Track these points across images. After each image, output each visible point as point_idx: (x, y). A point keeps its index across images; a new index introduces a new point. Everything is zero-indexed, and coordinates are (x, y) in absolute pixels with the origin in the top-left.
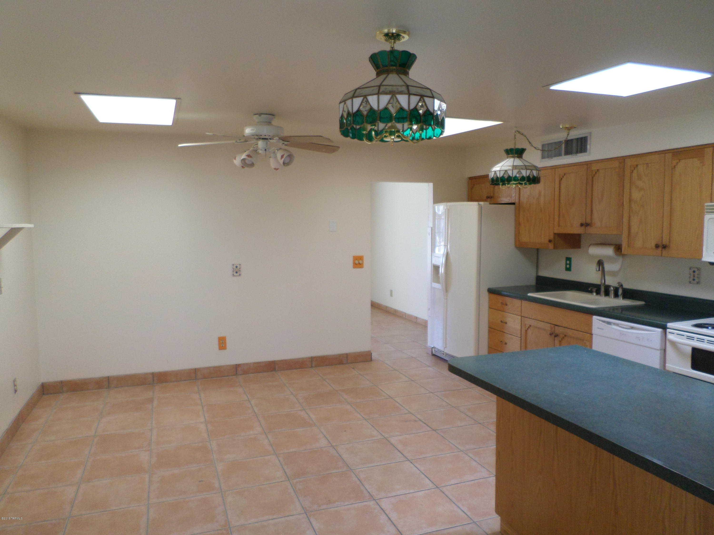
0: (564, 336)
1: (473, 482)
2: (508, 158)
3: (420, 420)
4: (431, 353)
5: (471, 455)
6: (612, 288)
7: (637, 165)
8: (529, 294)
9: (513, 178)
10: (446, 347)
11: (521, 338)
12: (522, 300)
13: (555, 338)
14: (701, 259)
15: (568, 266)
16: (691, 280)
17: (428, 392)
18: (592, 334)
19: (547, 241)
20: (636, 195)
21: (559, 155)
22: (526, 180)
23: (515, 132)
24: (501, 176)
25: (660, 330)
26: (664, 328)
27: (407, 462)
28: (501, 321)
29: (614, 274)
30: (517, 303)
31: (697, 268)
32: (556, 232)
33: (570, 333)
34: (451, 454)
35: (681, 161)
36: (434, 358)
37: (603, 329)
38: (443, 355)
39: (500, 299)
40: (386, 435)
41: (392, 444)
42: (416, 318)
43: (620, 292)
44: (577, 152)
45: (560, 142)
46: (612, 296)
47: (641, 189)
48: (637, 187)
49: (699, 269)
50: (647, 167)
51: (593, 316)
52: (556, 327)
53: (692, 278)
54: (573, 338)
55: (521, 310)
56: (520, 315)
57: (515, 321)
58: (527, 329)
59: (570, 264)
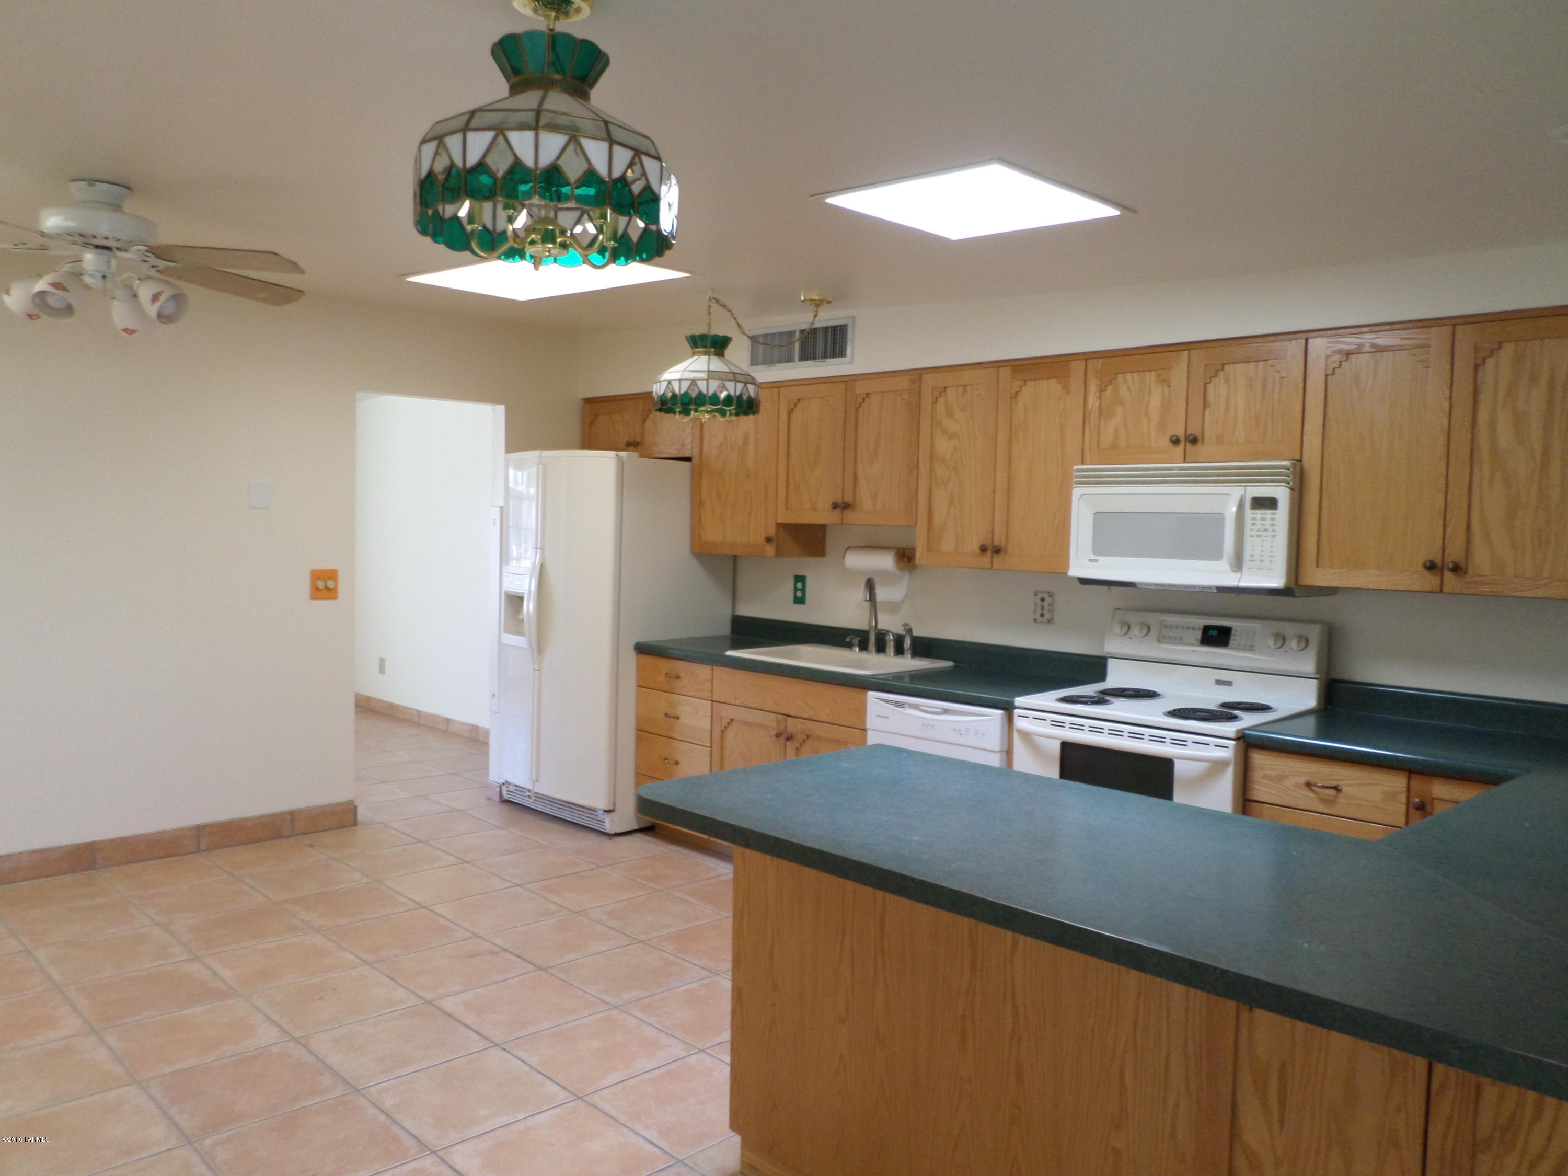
0: (805, 737)
1: (656, 1072)
2: (694, 354)
3: (505, 950)
4: (497, 798)
5: (639, 1014)
6: (891, 637)
7: (945, 388)
8: (730, 653)
9: (707, 398)
10: (537, 781)
11: (711, 747)
12: (713, 666)
13: (787, 742)
14: (1067, 574)
15: (799, 594)
16: (1038, 616)
17: (509, 885)
18: (865, 730)
19: (761, 540)
20: (944, 447)
21: (790, 360)
22: (735, 403)
23: (710, 300)
24: (682, 391)
25: (1000, 712)
26: (1008, 708)
27: (497, 1053)
28: (666, 714)
29: (893, 607)
30: (703, 672)
31: (1049, 593)
32: (781, 520)
33: (816, 728)
34: (592, 1017)
35: (1028, 382)
36: (505, 807)
37: (887, 718)
38: (528, 799)
39: (664, 665)
40: (430, 996)
41: (449, 1015)
42: (448, 721)
43: (907, 643)
44: (825, 357)
45: (792, 333)
46: (890, 652)
47: (952, 436)
48: (945, 431)
49: (1051, 595)
50: (965, 392)
51: (867, 692)
52: (788, 719)
53: (1040, 611)
54: (825, 740)
55: (710, 687)
56: (711, 699)
57: (697, 712)
58: (725, 727)
59: (803, 590)
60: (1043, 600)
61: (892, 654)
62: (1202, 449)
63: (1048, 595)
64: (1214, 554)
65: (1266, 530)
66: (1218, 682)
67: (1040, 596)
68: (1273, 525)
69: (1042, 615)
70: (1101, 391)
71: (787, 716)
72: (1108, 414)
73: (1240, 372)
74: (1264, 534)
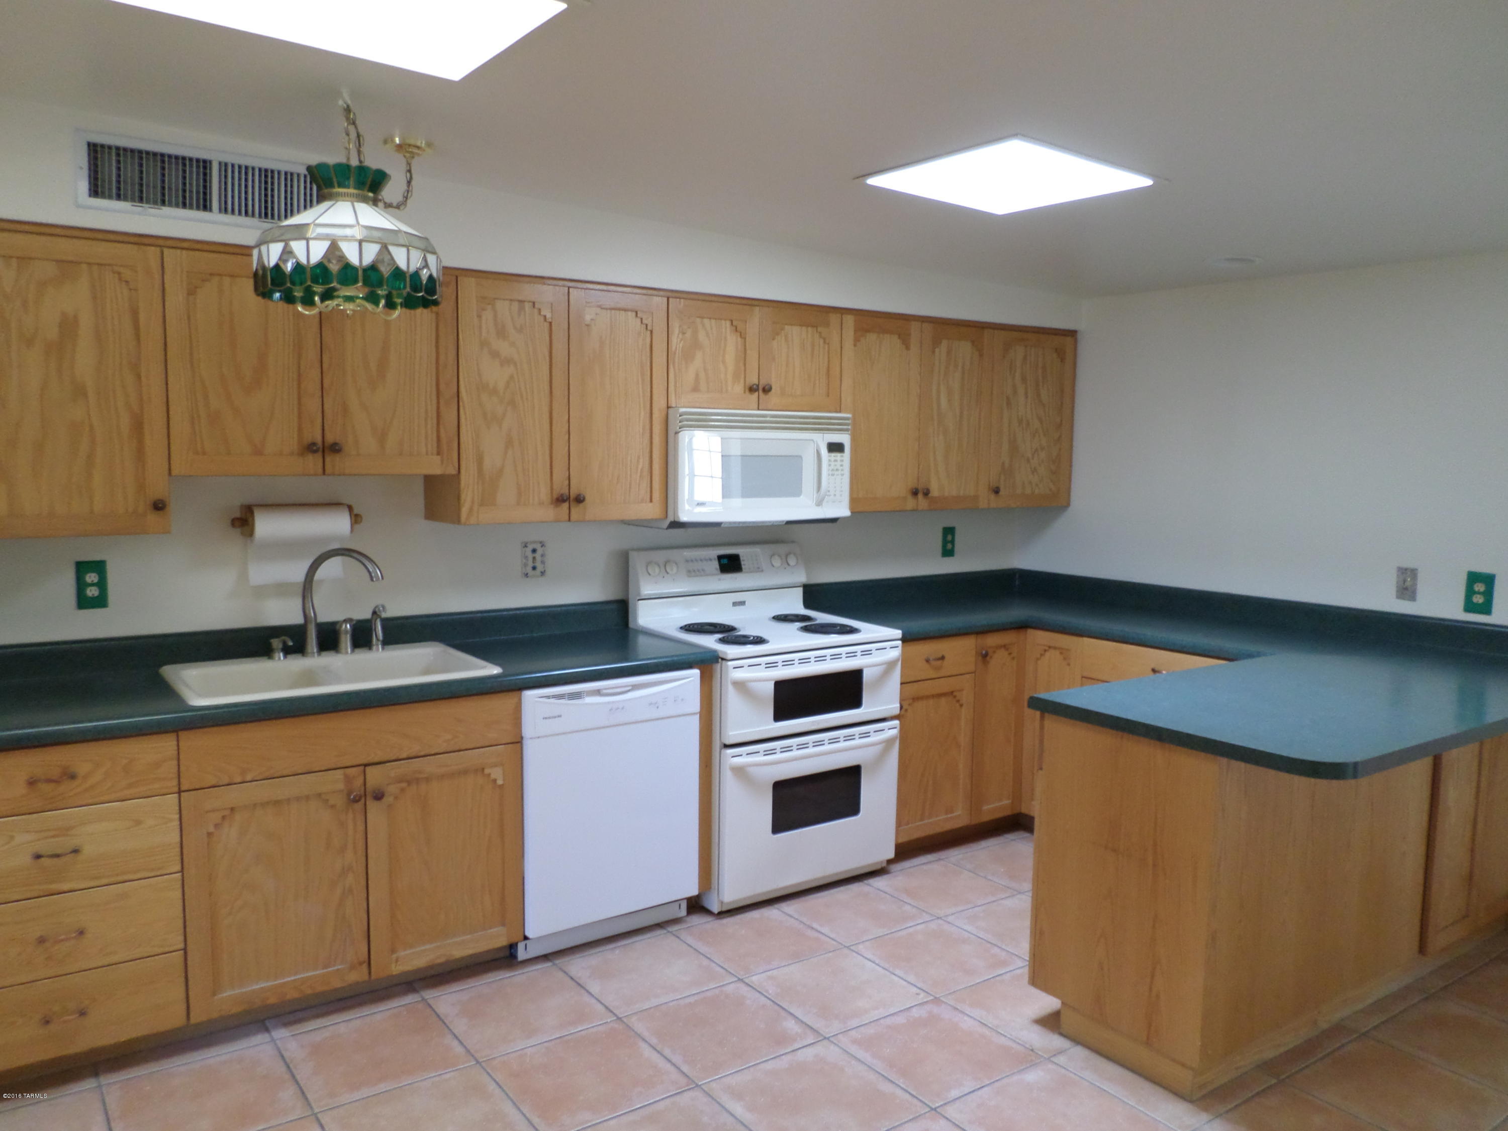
6: (349, 627)
7: (494, 299)
8: (199, 702)
11: (182, 871)
12: (179, 732)
15: (91, 592)
16: (529, 569)
18: (517, 742)
28: (40, 856)
31: (540, 542)
35: (604, 311)
37: (560, 716)
39: (25, 763)
43: (376, 630)
46: (346, 649)
47: (507, 362)
48: (495, 354)
49: (543, 545)
50: (521, 309)
51: (521, 693)
52: (368, 769)
53: (531, 564)
54: (441, 777)
55: (175, 770)
56: (176, 789)
57: (138, 823)
58: (216, 826)
59: (102, 584)
60: (534, 551)
61: (349, 650)
62: (773, 398)
63: (541, 545)
64: (794, 490)
65: (837, 470)
66: (735, 604)
67: (530, 547)
68: (842, 466)
69: (534, 568)
70: (684, 333)
71: (366, 765)
72: (688, 356)
73: (796, 333)
74: (836, 473)
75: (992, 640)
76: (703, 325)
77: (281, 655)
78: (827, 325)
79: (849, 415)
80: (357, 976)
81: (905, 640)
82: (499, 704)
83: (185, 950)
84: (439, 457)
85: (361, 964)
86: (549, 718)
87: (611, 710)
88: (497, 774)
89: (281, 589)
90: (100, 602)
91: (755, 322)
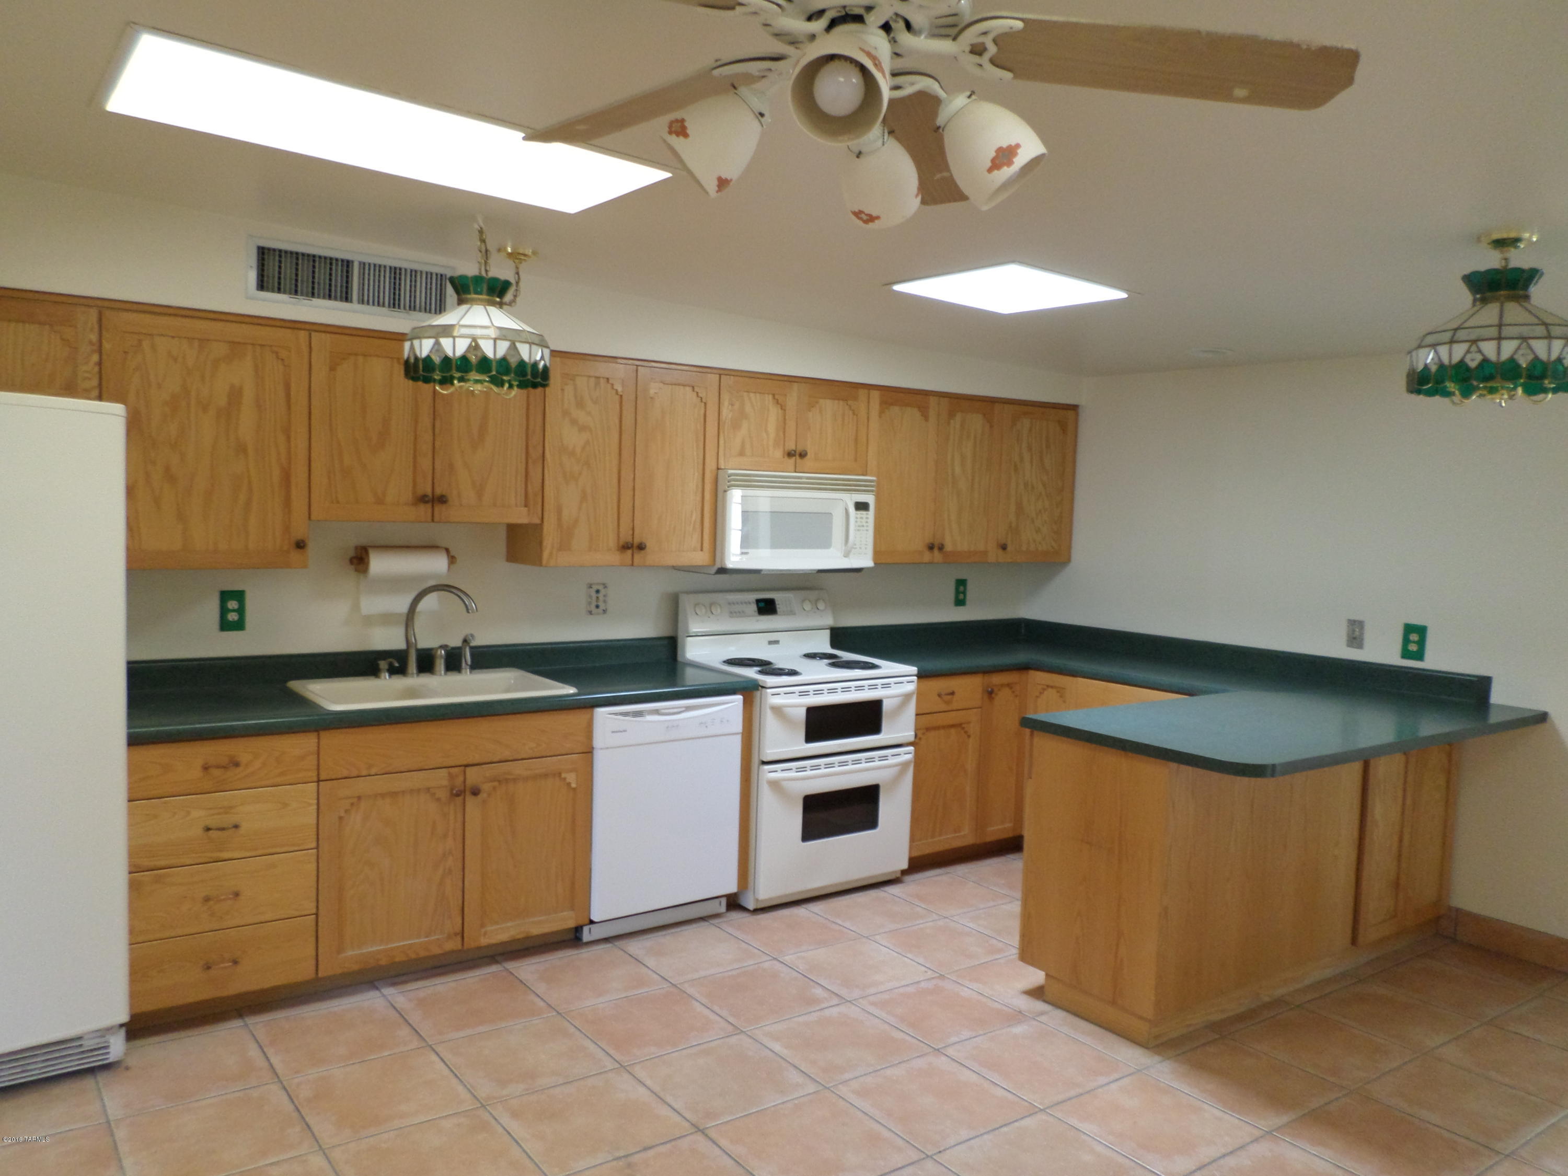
6: (443, 652)
7: (574, 376)
11: (317, 848)
12: (320, 732)
15: (231, 616)
16: (592, 607)
18: (589, 752)
20: (573, 438)
28: (207, 828)
30: (295, 745)
35: (666, 386)
37: (625, 731)
39: (202, 753)
43: (468, 656)
44: (403, 306)
45: (347, 263)
46: (441, 671)
47: (583, 428)
48: (574, 422)
49: (605, 587)
50: (597, 384)
51: (593, 710)
52: (468, 770)
53: (594, 604)
54: (526, 779)
55: (315, 762)
56: (315, 779)
57: (285, 805)
58: (346, 811)
59: (241, 611)
60: (598, 591)
61: (443, 672)
62: (808, 462)
63: (603, 586)
64: (825, 543)
65: (863, 526)
66: (770, 643)
67: (595, 588)
68: (867, 522)
69: (597, 607)
70: (732, 405)
71: (467, 766)
72: (736, 426)
73: (829, 406)
74: (861, 528)
75: (997, 679)
76: (750, 399)
77: (387, 675)
78: (855, 398)
79: (874, 478)
80: (452, 945)
81: (920, 676)
82: (575, 719)
83: (317, 914)
84: (526, 508)
85: (456, 934)
86: (617, 732)
87: (667, 727)
88: (571, 778)
89: (386, 619)
90: (239, 625)
91: (793, 398)
